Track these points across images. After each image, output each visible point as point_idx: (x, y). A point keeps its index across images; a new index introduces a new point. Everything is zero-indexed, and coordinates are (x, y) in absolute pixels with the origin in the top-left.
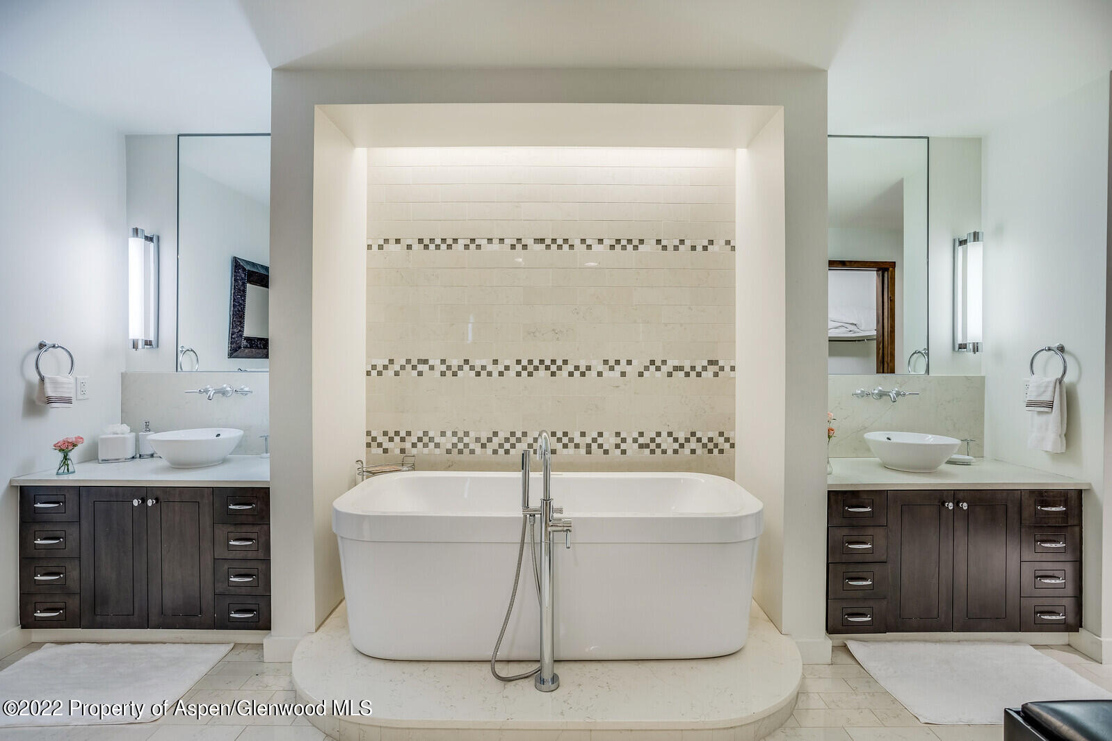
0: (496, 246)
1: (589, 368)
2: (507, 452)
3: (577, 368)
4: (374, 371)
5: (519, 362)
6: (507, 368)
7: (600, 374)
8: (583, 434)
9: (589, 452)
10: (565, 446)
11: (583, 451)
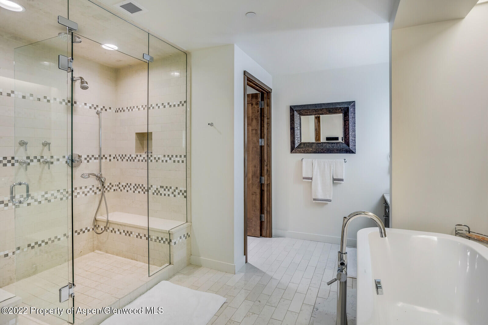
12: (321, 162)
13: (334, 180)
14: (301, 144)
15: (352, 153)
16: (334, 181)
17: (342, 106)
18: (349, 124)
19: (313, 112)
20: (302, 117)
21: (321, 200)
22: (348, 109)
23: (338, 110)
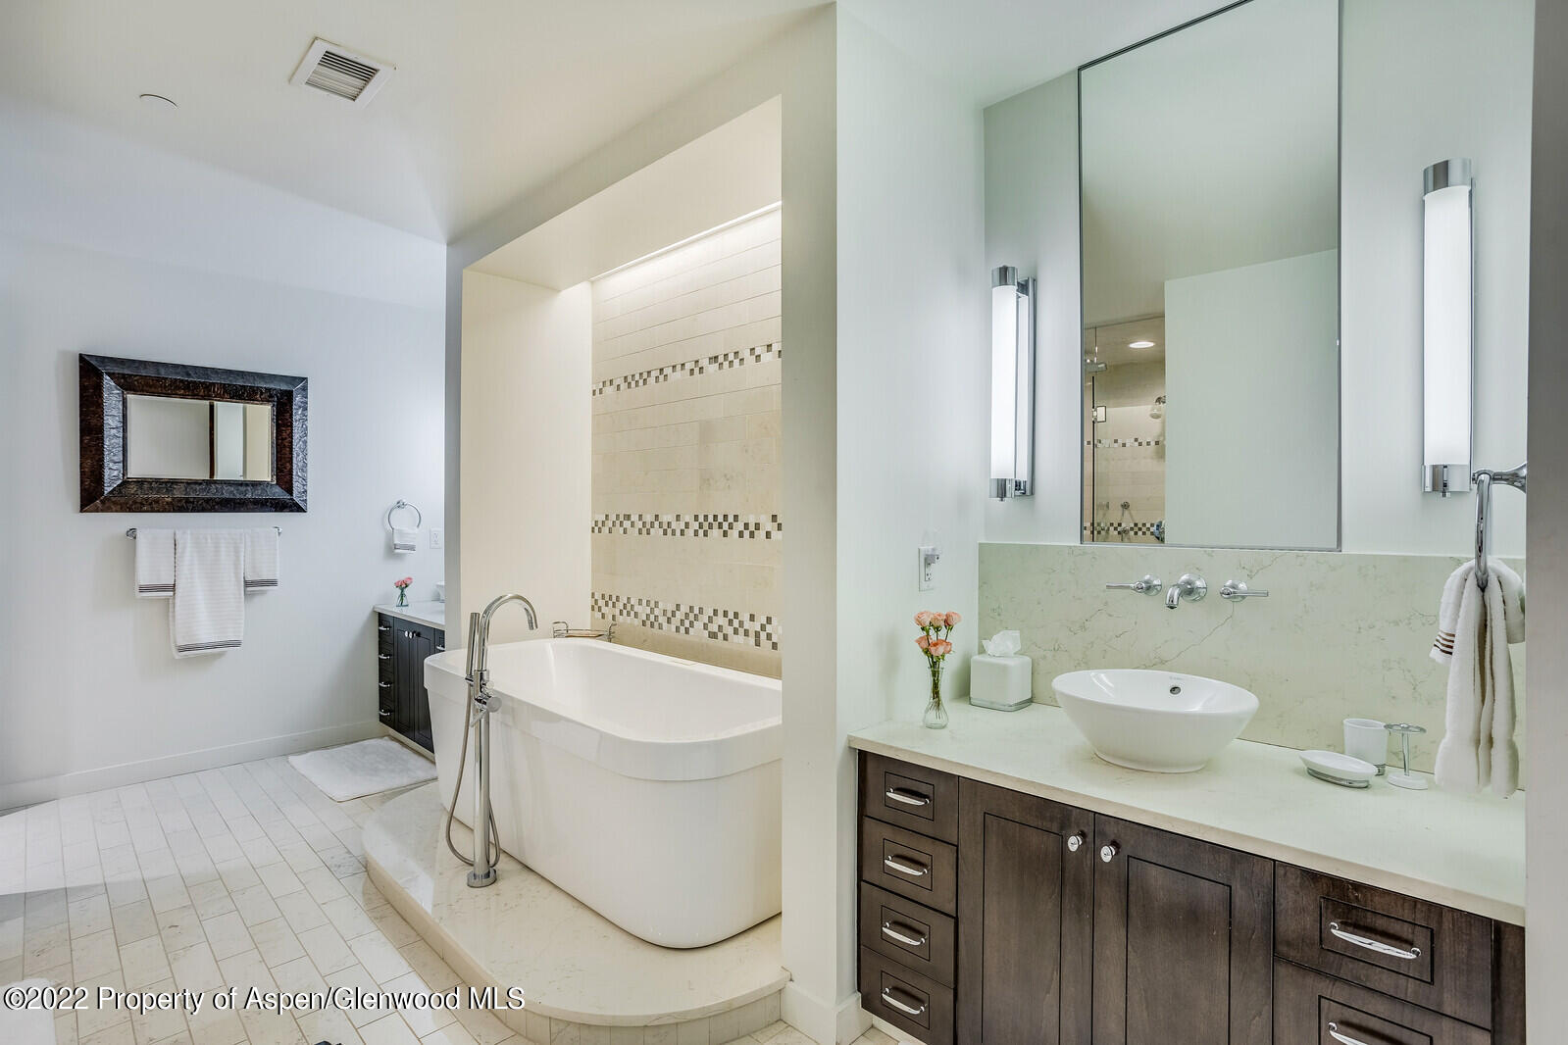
0: (679, 373)
1: (757, 526)
2: (687, 631)
3: (746, 526)
4: (597, 528)
5: (696, 518)
6: (687, 525)
7: (768, 535)
8: (752, 618)
9: (758, 644)
10: (736, 631)
11: (752, 640)
12: (206, 539)
13: (247, 584)
14: (125, 483)
15: (298, 511)
16: (249, 589)
17: (272, 386)
18: (291, 436)
19: (179, 388)
20: (130, 397)
21: (207, 648)
22: (289, 395)
23: (262, 393)
